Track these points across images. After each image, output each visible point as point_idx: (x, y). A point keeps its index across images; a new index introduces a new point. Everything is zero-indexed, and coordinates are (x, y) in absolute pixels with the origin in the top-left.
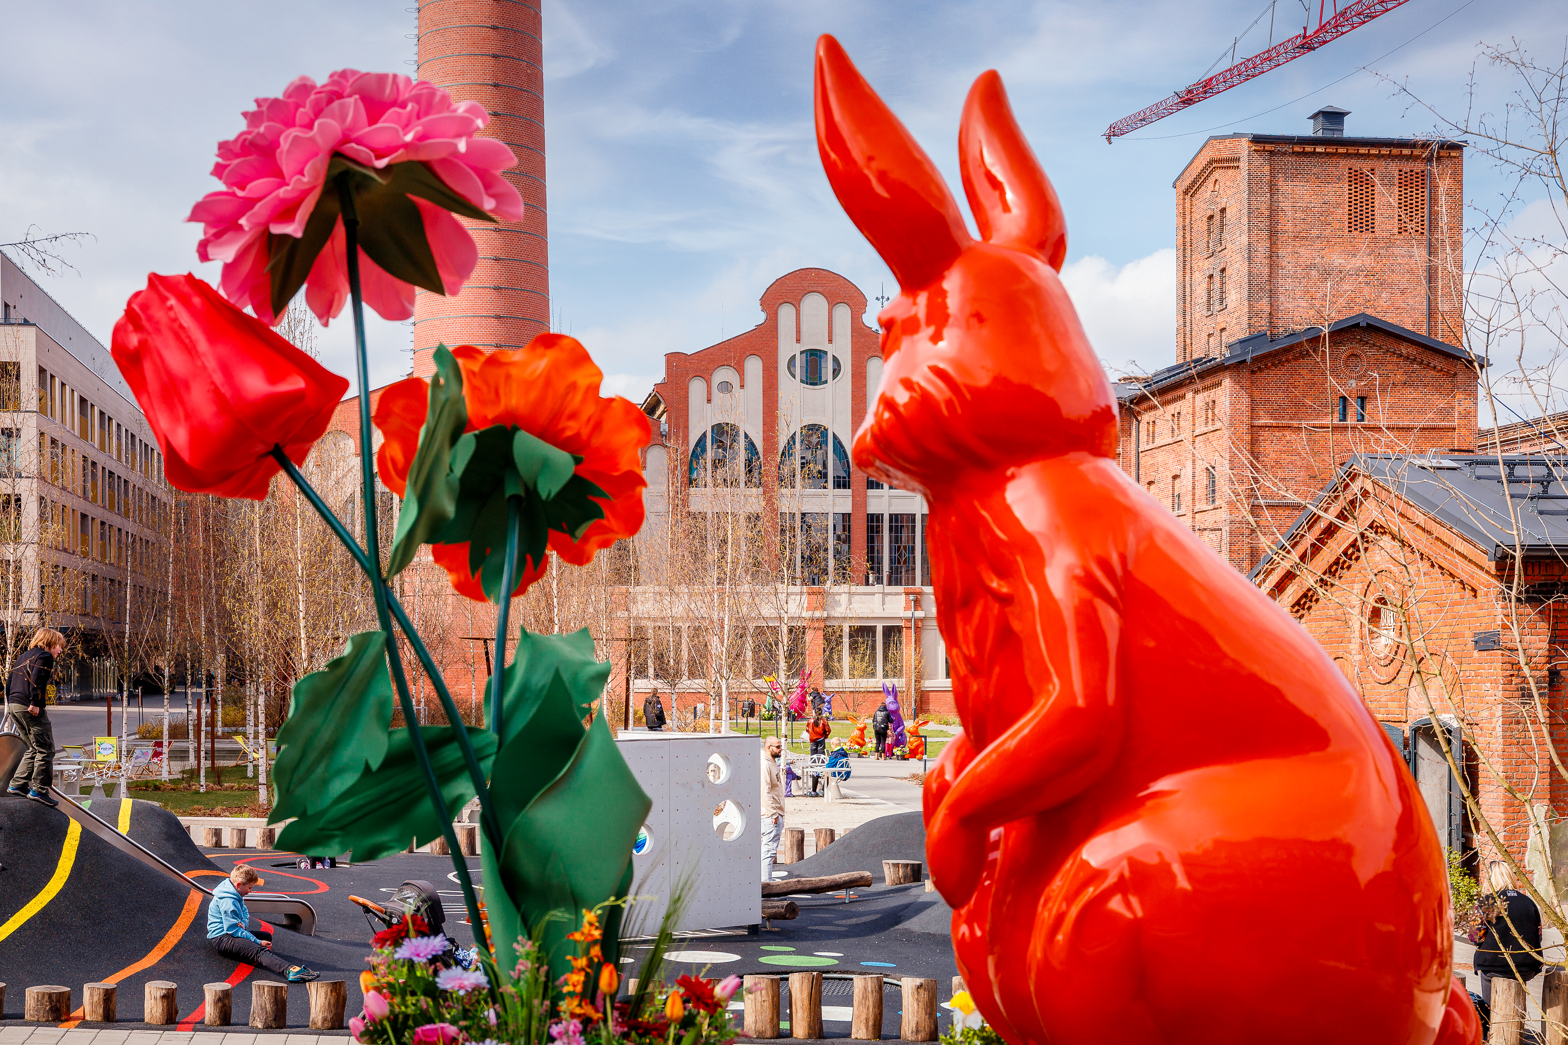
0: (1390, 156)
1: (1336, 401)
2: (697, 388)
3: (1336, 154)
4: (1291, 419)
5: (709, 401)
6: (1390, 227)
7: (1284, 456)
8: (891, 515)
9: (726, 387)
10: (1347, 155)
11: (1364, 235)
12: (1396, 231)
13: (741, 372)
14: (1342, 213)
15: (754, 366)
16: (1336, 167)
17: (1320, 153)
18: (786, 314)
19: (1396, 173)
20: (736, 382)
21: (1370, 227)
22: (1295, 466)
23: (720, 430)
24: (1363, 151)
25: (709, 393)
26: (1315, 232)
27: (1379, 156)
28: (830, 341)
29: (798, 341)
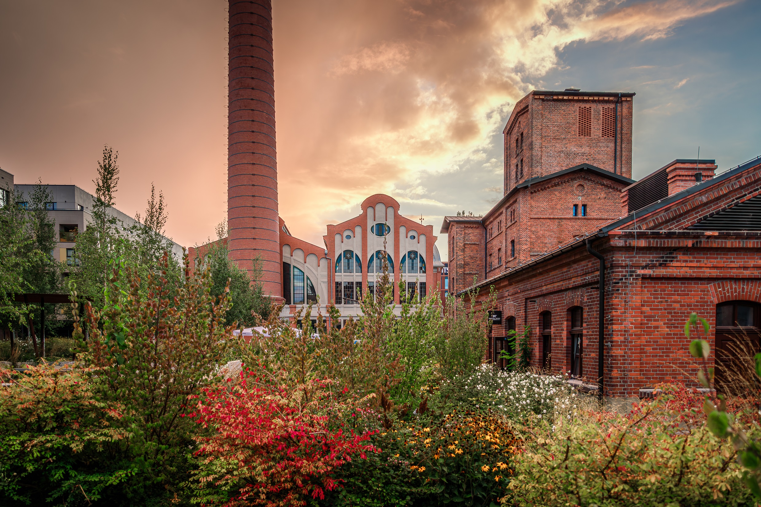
0: (599, 101)
1: (572, 206)
2: (338, 238)
3: (573, 100)
4: (550, 215)
5: (342, 242)
6: (598, 134)
7: (546, 232)
8: (409, 283)
9: (348, 237)
10: (578, 101)
11: (586, 137)
12: (601, 135)
13: (354, 232)
14: (576, 127)
15: (358, 230)
16: (573, 106)
17: (565, 100)
18: (370, 211)
19: (601, 109)
20: (352, 236)
21: (589, 134)
22: (552, 237)
23: (346, 252)
24: (586, 98)
25: (342, 239)
26: (563, 136)
27: (594, 101)
28: (386, 220)
29: (375, 220)
